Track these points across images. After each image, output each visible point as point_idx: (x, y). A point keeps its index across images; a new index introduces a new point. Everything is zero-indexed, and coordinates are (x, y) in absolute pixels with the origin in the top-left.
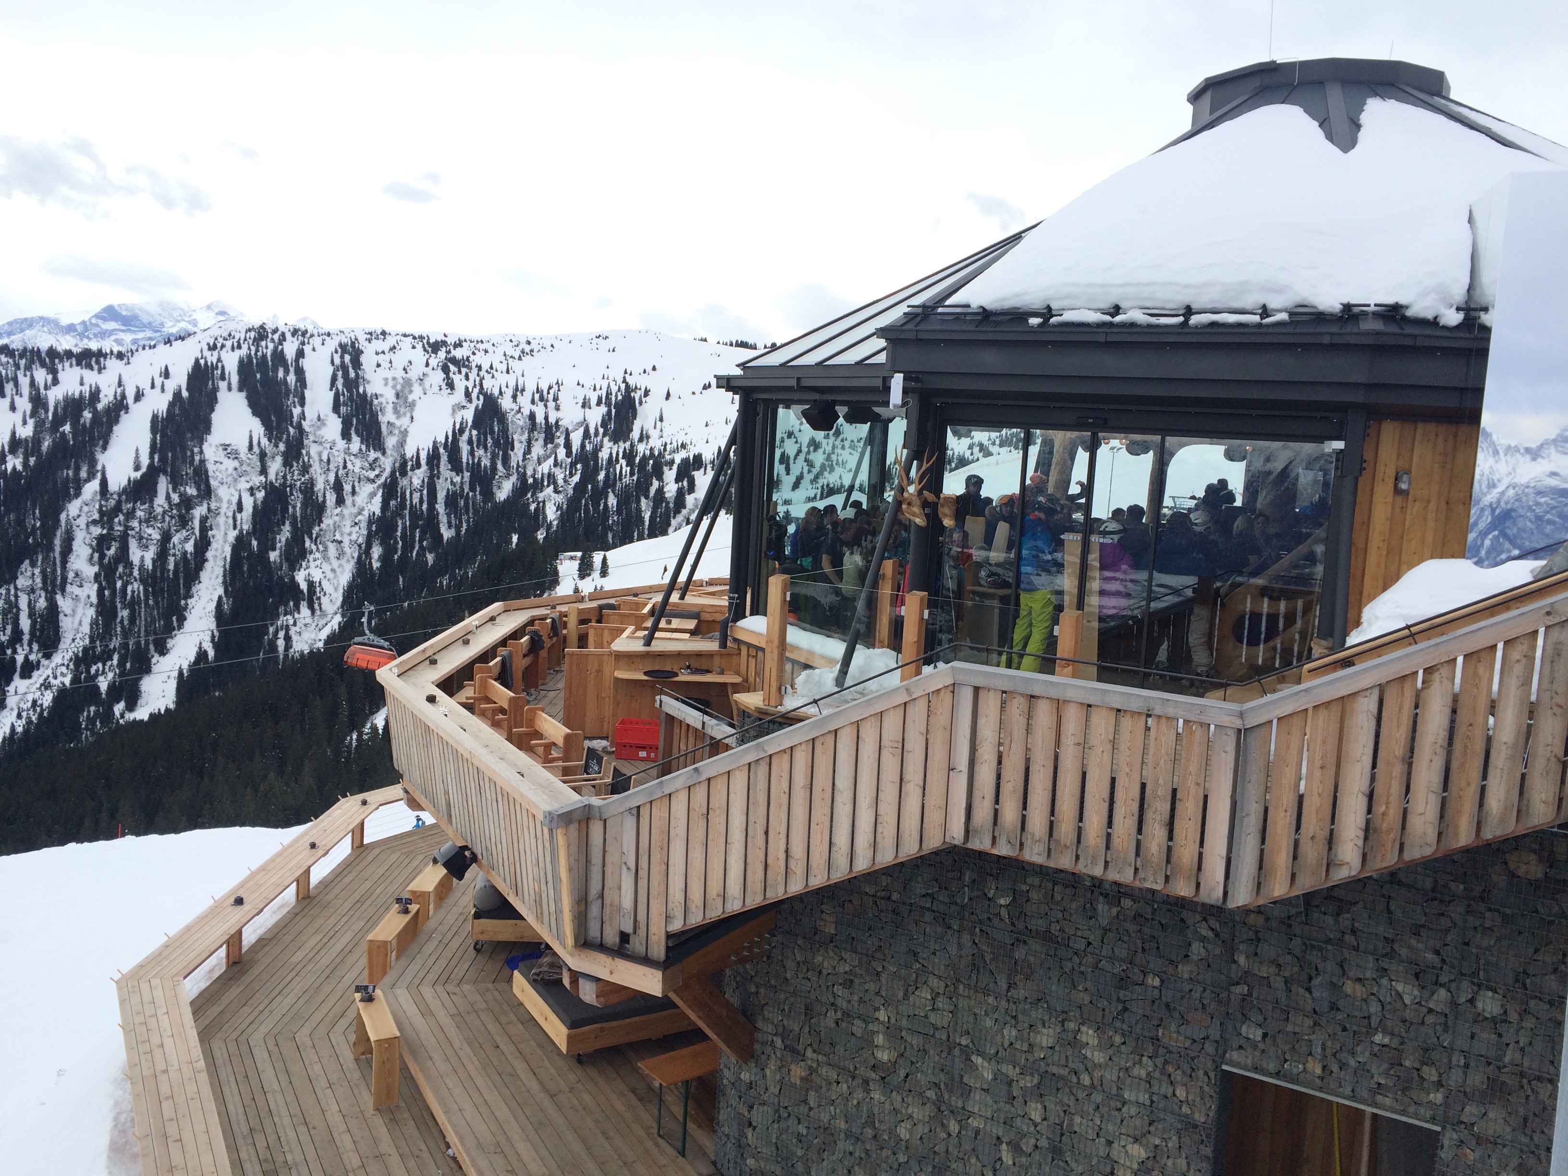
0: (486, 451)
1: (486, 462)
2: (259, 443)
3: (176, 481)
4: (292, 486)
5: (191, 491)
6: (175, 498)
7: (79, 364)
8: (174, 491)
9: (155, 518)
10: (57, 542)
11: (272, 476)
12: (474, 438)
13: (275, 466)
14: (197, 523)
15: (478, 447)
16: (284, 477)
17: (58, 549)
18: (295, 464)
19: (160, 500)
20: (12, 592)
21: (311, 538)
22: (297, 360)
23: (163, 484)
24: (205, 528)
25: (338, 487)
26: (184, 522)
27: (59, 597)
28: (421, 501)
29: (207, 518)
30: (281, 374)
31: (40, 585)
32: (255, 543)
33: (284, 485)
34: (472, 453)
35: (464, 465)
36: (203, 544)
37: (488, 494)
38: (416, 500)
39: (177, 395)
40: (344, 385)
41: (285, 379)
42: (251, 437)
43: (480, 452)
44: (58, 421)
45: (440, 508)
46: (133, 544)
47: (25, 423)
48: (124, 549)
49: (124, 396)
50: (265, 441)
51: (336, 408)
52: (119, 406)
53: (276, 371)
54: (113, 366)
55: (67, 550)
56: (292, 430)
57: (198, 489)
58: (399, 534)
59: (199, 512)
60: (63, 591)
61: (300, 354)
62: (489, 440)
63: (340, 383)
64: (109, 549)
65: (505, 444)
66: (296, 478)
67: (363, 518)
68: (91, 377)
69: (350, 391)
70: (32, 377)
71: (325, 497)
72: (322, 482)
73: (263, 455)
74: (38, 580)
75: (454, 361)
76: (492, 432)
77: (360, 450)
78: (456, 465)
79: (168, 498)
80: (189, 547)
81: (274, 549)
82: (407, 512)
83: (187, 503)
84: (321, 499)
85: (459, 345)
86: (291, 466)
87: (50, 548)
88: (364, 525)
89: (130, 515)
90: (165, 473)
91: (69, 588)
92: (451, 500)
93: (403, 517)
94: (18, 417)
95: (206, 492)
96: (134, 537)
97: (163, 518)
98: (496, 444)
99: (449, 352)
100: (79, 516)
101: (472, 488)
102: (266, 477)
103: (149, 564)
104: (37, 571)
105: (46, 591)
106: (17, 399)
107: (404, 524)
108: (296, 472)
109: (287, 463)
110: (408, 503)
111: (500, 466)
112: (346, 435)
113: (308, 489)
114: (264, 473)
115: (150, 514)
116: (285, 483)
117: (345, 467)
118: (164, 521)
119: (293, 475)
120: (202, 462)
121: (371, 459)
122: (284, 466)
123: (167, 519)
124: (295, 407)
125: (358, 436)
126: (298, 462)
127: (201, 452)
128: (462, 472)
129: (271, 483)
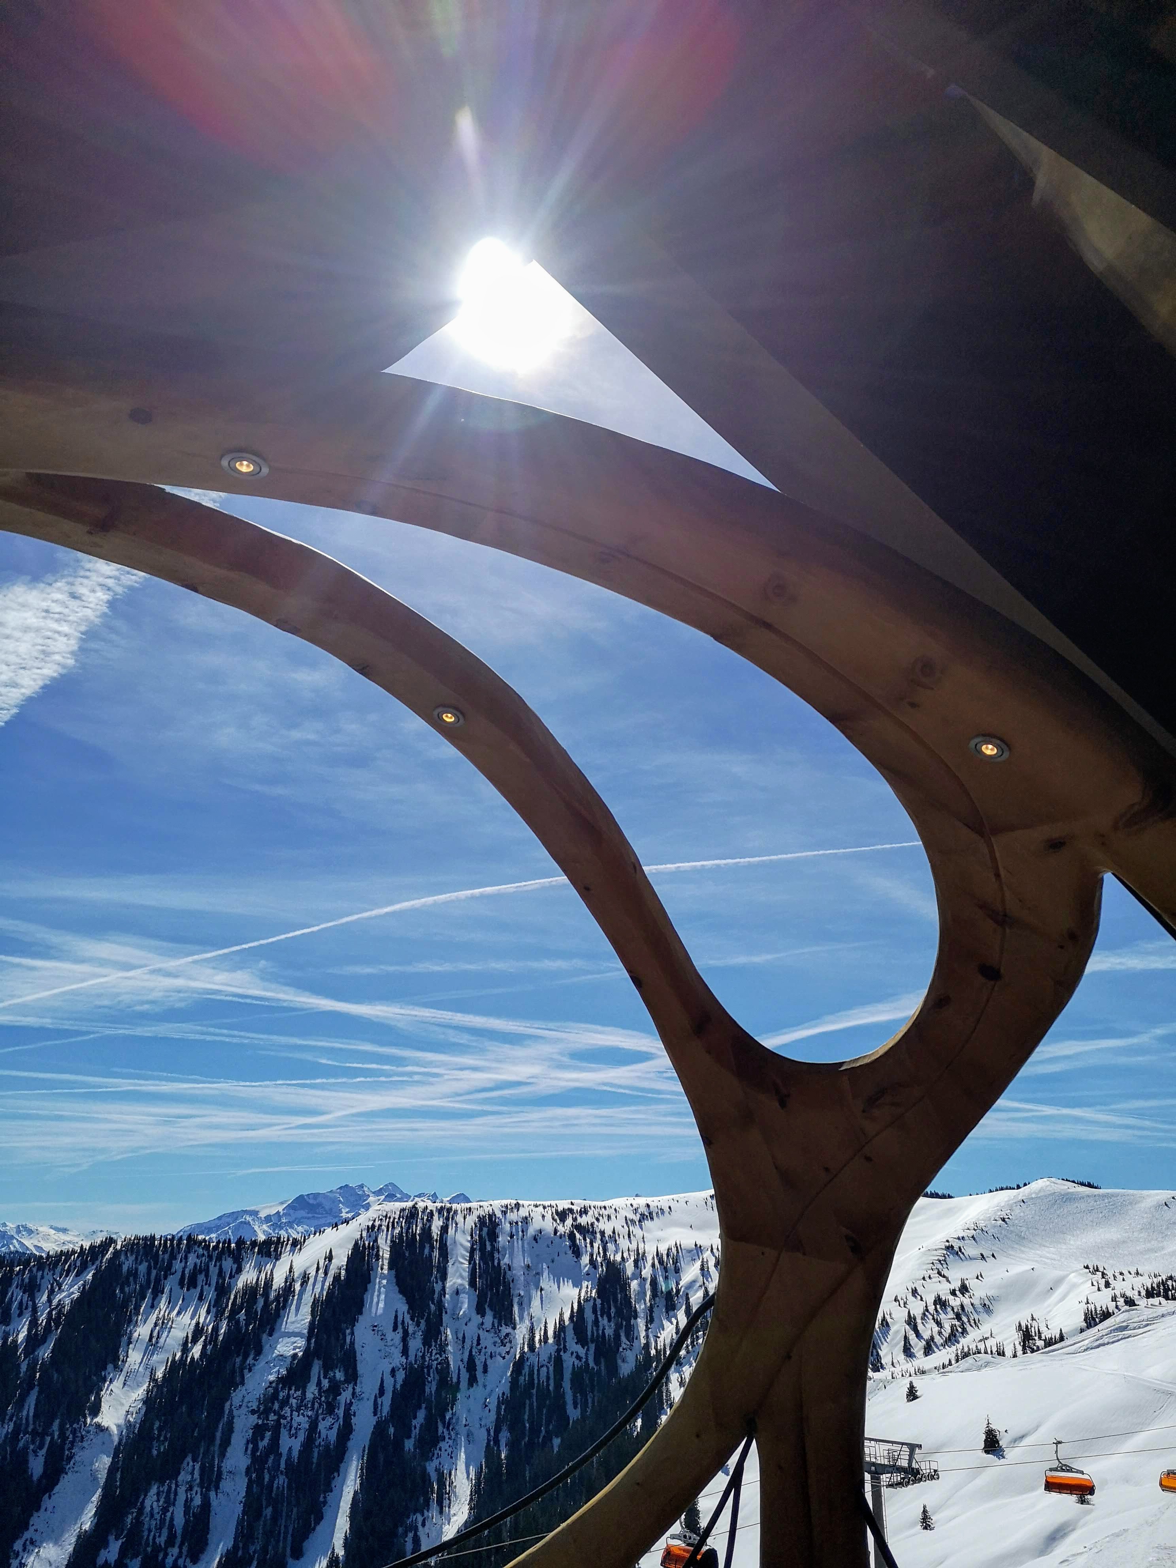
0: (609, 1321)
1: (609, 1332)
2: (403, 1321)
3: (327, 1368)
4: (429, 1367)
5: (339, 1375)
6: (326, 1383)
7: (260, 1253)
8: (325, 1377)
9: (306, 1406)
10: (218, 1434)
11: (412, 1358)
12: (599, 1306)
13: (416, 1344)
14: (341, 1412)
15: (602, 1316)
16: (423, 1357)
17: (218, 1442)
18: (433, 1344)
19: (312, 1390)
20: (173, 1486)
21: (444, 1423)
22: (441, 1236)
23: (316, 1368)
24: (348, 1416)
25: (471, 1366)
26: (331, 1409)
27: (212, 1494)
28: (548, 1378)
29: (351, 1403)
30: (427, 1251)
31: (198, 1481)
32: (392, 1430)
33: (422, 1367)
34: (596, 1322)
35: (589, 1337)
36: (346, 1431)
37: (613, 1369)
38: (543, 1378)
39: (337, 1278)
40: (481, 1258)
41: (431, 1256)
42: (396, 1317)
43: (603, 1321)
44: (236, 1309)
45: (567, 1385)
46: (284, 1433)
47: (208, 1314)
48: (275, 1440)
49: (292, 1282)
50: (407, 1318)
51: (472, 1283)
52: (288, 1292)
53: (422, 1248)
54: (288, 1254)
55: (226, 1442)
56: (433, 1307)
57: (346, 1374)
58: (526, 1417)
59: (345, 1396)
60: (217, 1488)
61: (444, 1229)
62: (613, 1310)
63: (477, 1257)
64: (262, 1439)
65: (627, 1313)
66: (434, 1358)
67: (493, 1402)
68: (268, 1267)
69: (486, 1263)
70: (221, 1266)
71: (459, 1377)
72: (454, 1357)
73: (406, 1333)
74: (197, 1475)
75: (579, 1227)
76: (615, 1301)
77: (493, 1324)
78: (582, 1340)
79: (319, 1384)
80: (333, 1435)
81: (409, 1437)
82: (534, 1391)
83: (335, 1389)
84: (455, 1380)
85: (584, 1211)
86: (430, 1346)
87: (212, 1439)
88: (493, 1406)
89: (285, 1402)
90: (319, 1358)
91: (223, 1484)
92: (577, 1375)
93: (530, 1396)
94: (203, 1309)
95: (352, 1376)
96: (285, 1427)
97: (313, 1404)
98: (619, 1313)
99: (575, 1219)
100: (240, 1406)
101: (597, 1361)
102: (407, 1359)
103: (295, 1454)
104: (197, 1466)
105: (202, 1488)
106: (206, 1287)
107: (531, 1405)
108: (434, 1352)
109: (426, 1342)
110: (536, 1382)
111: (623, 1339)
112: (480, 1310)
113: (444, 1370)
114: (405, 1352)
115: (302, 1402)
116: (423, 1363)
117: (478, 1344)
118: (313, 1409)
119: (431, 1355)
120: (352, 1343)
121: (503, 1334)
122: (424, 1344)
123: (316, 1405)
124: (437, 1282)
125: (492, 1310)
126: (436, 1342)
127: (352, 1334)
128: (587, 1344)
129: (411, 1363)
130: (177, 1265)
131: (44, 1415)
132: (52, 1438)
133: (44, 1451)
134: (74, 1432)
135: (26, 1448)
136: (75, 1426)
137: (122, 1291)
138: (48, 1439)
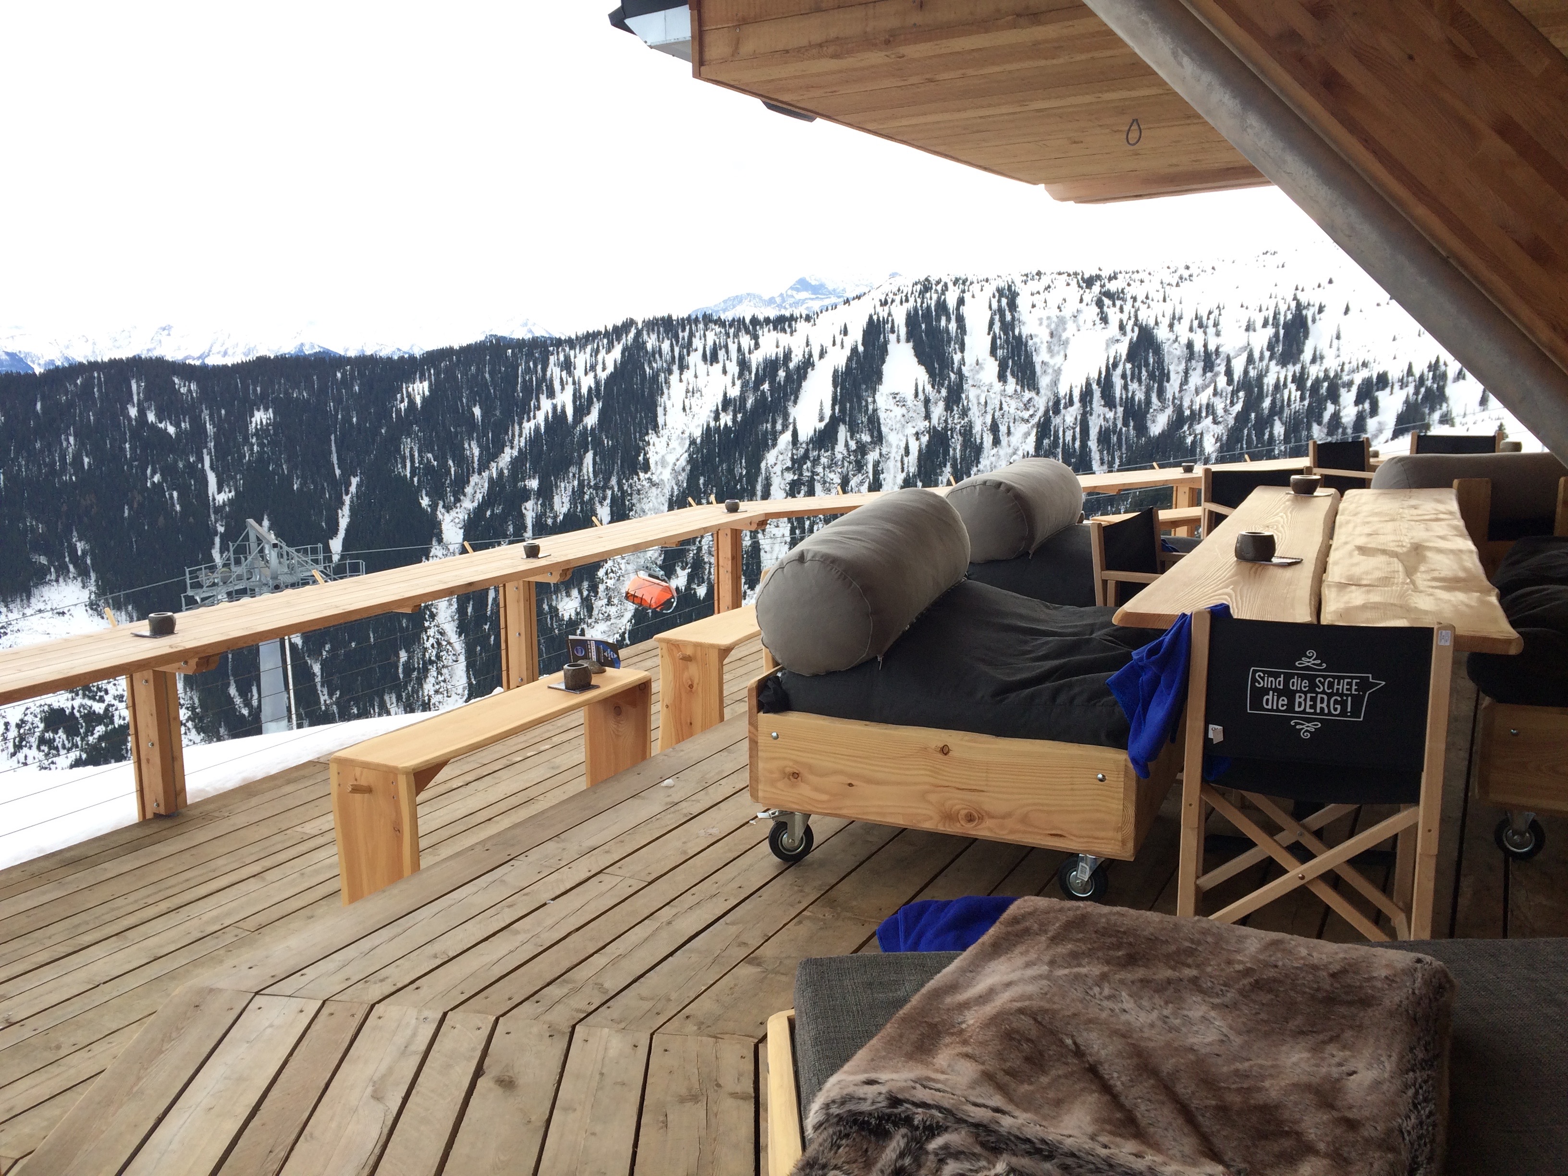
0: (1140, 385)
1: (1140, 396)
2: (924, 389)
3: (853, 430)
4: (952, 430)
5: (866, 438)
6: (853, 445)
7: (775, 328)
8: (852, 438)
9: (836, 463)
10: (759, 488)
11: (935, 421)
12: (1129, 372)
13: (938, 411)
14: (870, 468)
15: (1132, 380)
16: (946, 421)
18: (955, 408)
19: (840, 448)
22: (958, 309)
23: (843, 432)
24: (877, 472)
25: (994, 428)
26: (860, 466)
27: (760, 536)
28: (1074, 439)
29: (879, 462)
30: (943, 323)
33: (946, 429)
34: (1125, 387)
35: (1118, 400)
37: (1142, 428)
38: (1069, 438)
39: (854, 350)
40: (1001, 329)
41: (947, 327)
42: (916, 385)
43: (1134, 386)
44: (759, 381)
45: (1093, 444)
46: (819, 488)
47: (734, 384)
48: (811, 493)
49: (810, 355)
50: (929, 388)
51: (993, 352)
52: (807, 364)
53: (938, 320)
54: (802, 326)
56: (953, 376)
57: (872, 436)
59: (872, 457)
61: (961, 302)
62: (1144, 373)
63: (997, 327)
64: (799, 493)
65: (1161, 376)
66: (957, 422)
67: (1018, 458)
68: (785, 339)
69: (1006, 333)
70: (739, 343)
71: (982, 438)
72: (980, 424)
73: (927, 401)
75: (1108, 294)
76: (1147, 365)
77: (1016, 391)
78: (1109, 401)
79: (847, 445)
82: (1060, 450)
83: (862, 449)
84: (978, 441)
85: (1113, 277)
86: (952, 411)
87: (753, 493)
89: (816, 462)
90: (844, 423)
92: (1104, 437)
93: (1055, 456)
94: (728, 379)
95: (878, 438)
96: (819, 481)
97: (843, 463)
98: (1151, 376)
99: (1102, 286)
100: (775, 464)
101: (1126, 424)
102: (930, 422)
106: (727, 363)
108: (956, 416)
109: (948, 408)
110: (1061, 441)
111: (1154, 399)
112: (1002, 377)
113: (967, 432)
114: (928, 417)
115: (832, 460)
116: (946, 427)
117: (1001, 409)
118: (843, 467)
119: (954, 419)
120: (875, 410)
121: (1025, 399)
122: (946, 410)
123: (846, 464)
124: (956, 353)
125: (1014, 377)
126: (958, 407)
127: (874, 402)
128: (1115, 407)
129: (934, 427)
130: (697, 343)
131: (603, 471)
132: (613, 492)
133: (608, 501)
134: (631, 486)
135: (591, 499)
136: (631, 481)
137: (651, 368)
138: (609, 493)
